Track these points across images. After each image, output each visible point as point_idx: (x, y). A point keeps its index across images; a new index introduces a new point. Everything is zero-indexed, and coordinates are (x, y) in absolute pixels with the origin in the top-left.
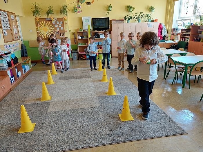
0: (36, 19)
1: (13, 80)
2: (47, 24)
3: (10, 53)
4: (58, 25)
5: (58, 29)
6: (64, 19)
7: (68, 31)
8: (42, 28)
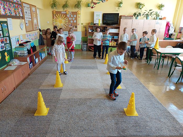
0: (53, 12)
1: (31, 66)
2: (62, 17)
3: (30, 42)
4: (72, 18)
5: (72, 22)
6: (77, 13)
7: (80, 24)
8: (58, 20)
